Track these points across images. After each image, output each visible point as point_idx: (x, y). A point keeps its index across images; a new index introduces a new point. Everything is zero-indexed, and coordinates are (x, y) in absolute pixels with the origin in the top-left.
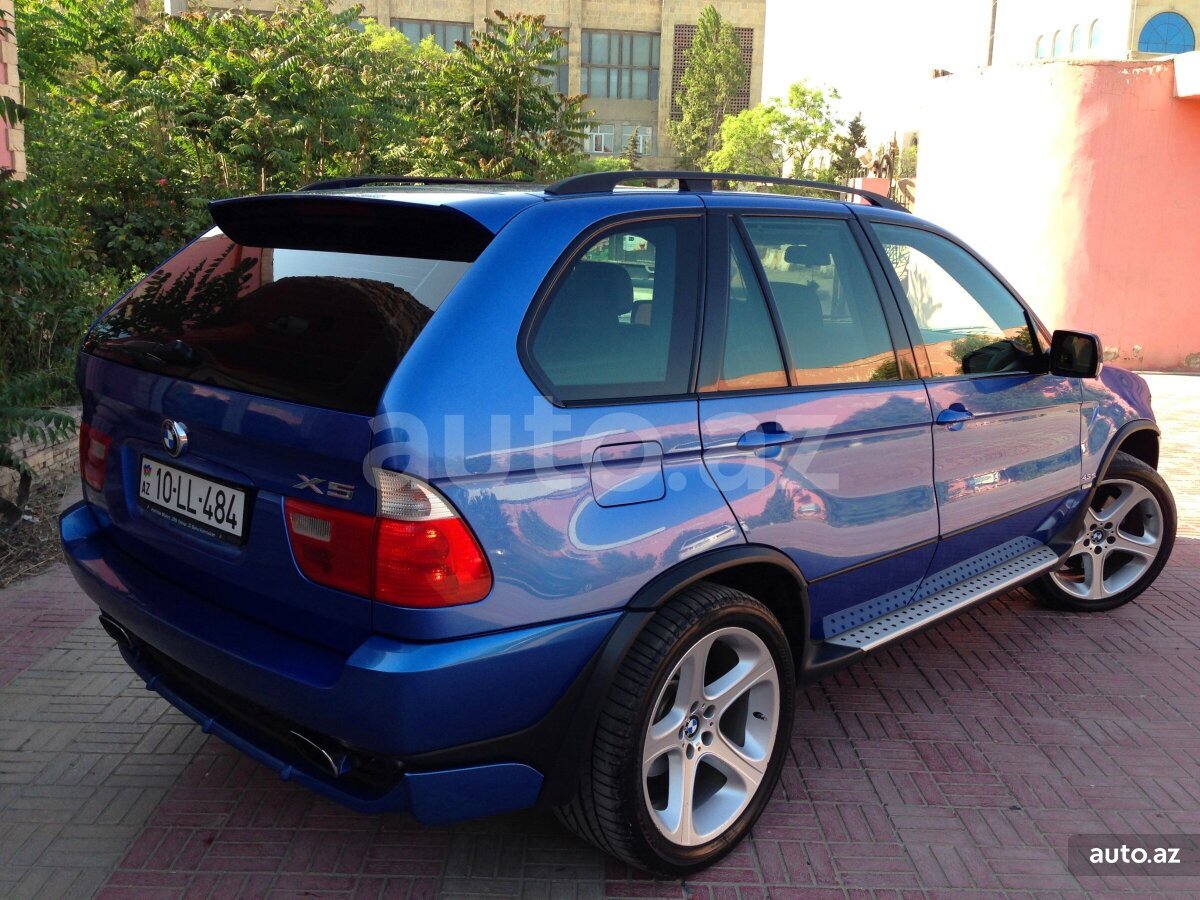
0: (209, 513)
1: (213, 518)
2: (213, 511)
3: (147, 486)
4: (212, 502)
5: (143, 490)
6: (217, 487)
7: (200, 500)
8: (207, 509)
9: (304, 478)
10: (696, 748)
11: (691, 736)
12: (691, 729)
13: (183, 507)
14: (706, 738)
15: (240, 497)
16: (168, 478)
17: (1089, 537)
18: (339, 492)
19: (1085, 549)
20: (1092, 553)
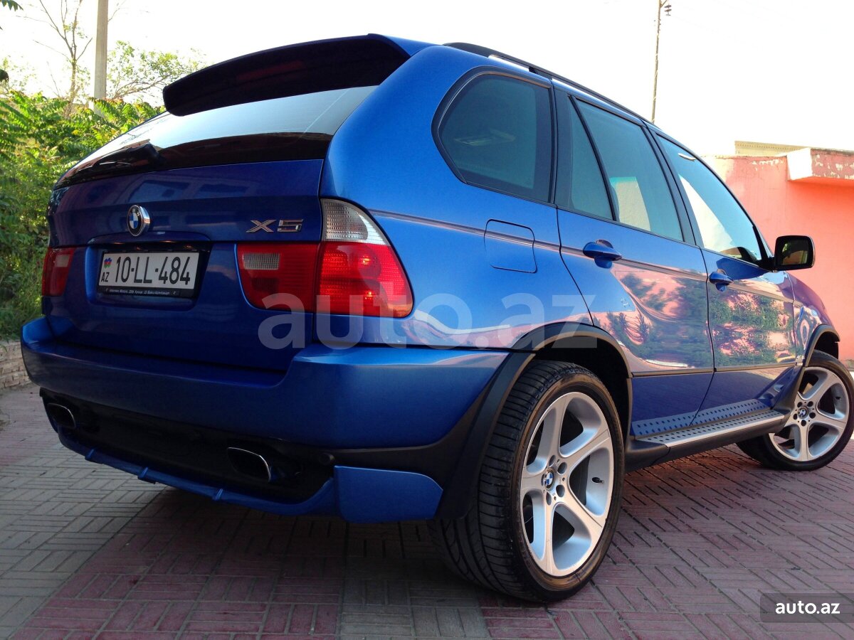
0: (165, 279)
1: (168, 282)
2: (168, 275)
3: (106, 275)
4: (168, 269)
5: (103, 280)
6: (172, 256)
7: (157, 270)
8: (163, 275)
9: (256, 222)
10: (553, 497)
11: (548, 487)
12: (548, 480)
13: (140, 281)
14: (560, 490)
15: (195, 258)
16: (127, 262)
17: (796, 412)
18: (288, 228)
19: (795, 422)
20: (799, 425)
